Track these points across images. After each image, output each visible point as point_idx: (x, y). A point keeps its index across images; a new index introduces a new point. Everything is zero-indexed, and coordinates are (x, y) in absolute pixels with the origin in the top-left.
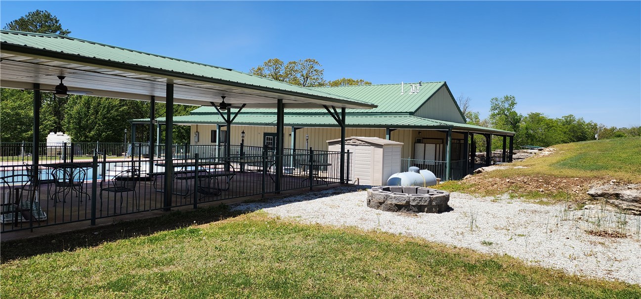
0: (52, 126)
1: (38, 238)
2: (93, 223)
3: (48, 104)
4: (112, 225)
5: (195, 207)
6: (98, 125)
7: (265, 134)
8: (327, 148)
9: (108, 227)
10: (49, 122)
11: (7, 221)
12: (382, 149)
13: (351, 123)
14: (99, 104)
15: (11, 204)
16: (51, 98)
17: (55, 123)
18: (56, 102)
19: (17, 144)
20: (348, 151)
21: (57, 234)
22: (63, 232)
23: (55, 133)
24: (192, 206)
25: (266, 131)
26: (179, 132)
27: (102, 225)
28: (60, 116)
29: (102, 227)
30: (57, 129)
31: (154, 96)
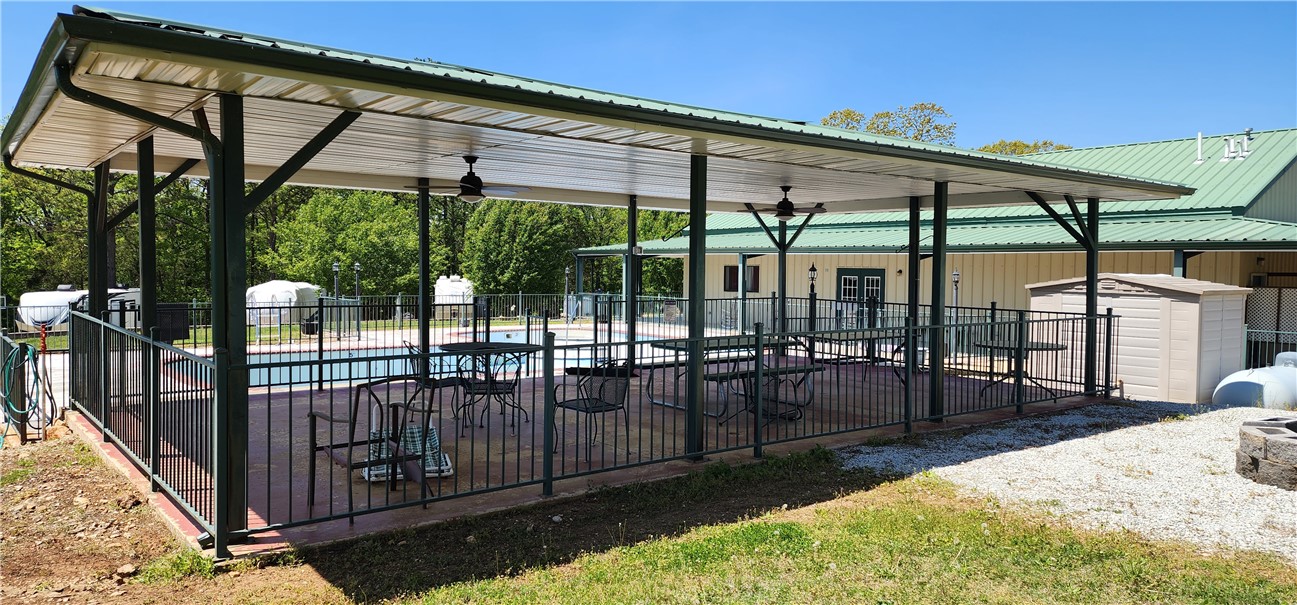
0: (444, 265)
1: (437, 526)
2: (548, 490)
3: (437, 226)
4: (589, 496)
5: (758, 454)
6: (514, 261)
7: (841, 272)
8: (1028, 303)
9: (578, 500)
10: (439, 258)
11: (376, 476)
12: (1197, 305)
13: (1112, 239)
14: (516, 223)
15: (383, 440)
16: (440, 215)
17: (447, 258)
18: (447, 222)
19: (390, 298)
20: (1109, 310)
21: (476, 518)
22: (487, 512)
23: (448, 277)
24: (750, 451)
25: (843, 265)
26: (655, 270)
27: (567, 495)
28: (454, 245)
29: (566, 502)
30: (452, 269)
31: (635, 196)
